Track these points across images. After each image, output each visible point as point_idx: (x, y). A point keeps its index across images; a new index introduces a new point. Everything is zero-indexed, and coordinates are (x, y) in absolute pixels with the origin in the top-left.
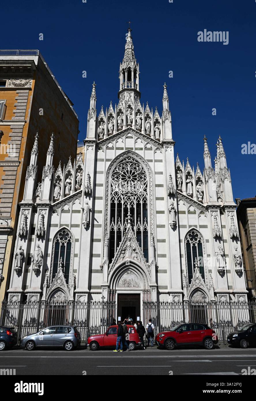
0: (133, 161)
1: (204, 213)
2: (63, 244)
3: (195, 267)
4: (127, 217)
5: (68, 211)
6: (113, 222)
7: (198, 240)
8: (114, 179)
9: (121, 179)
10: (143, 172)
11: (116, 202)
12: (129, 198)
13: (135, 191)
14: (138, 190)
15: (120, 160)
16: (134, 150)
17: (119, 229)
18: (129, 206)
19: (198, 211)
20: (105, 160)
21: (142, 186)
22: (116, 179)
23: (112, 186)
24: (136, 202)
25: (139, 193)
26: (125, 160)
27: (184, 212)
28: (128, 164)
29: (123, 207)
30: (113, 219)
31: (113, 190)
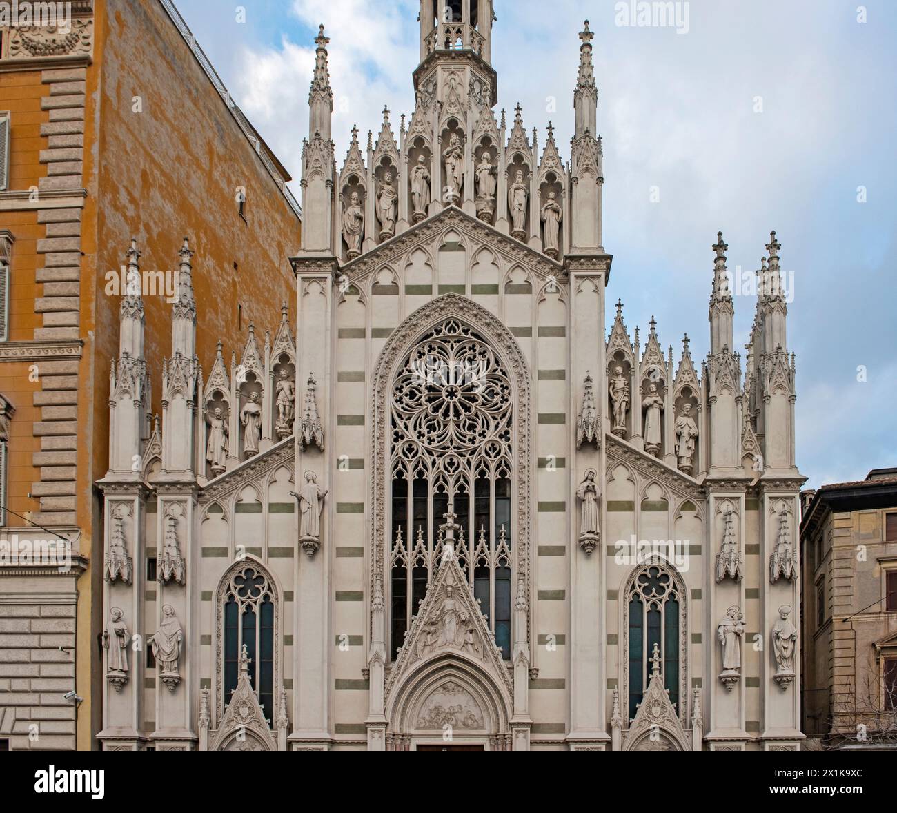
0: (463, 334)
1: (692, 508)
2: (249, 607)
3: (650, 671)
4: (445, 521)
5: (257, 507)
6: (399, 542)
7: (668, 591)
8: (400, 401)
9: (423, 400)
10: (499, 373)
11: (410, 477)
12: (451, 464)
13: (473, 440)
14: (483, 435)
15: (420, 331)
16: (468, 295)
17: (420, 562)
18: (451, 491)
19: (675, 502)
20: (369, 333)
21: (493, 423)
22: (406, 400)
23: (394, 424)
24: (472, 476)
25: (482, 445)
26: (438, 332)
27: (629, 506)
28: (448, 346)
29: (432, 491)
30: (399, 531)
31: (398, 437)
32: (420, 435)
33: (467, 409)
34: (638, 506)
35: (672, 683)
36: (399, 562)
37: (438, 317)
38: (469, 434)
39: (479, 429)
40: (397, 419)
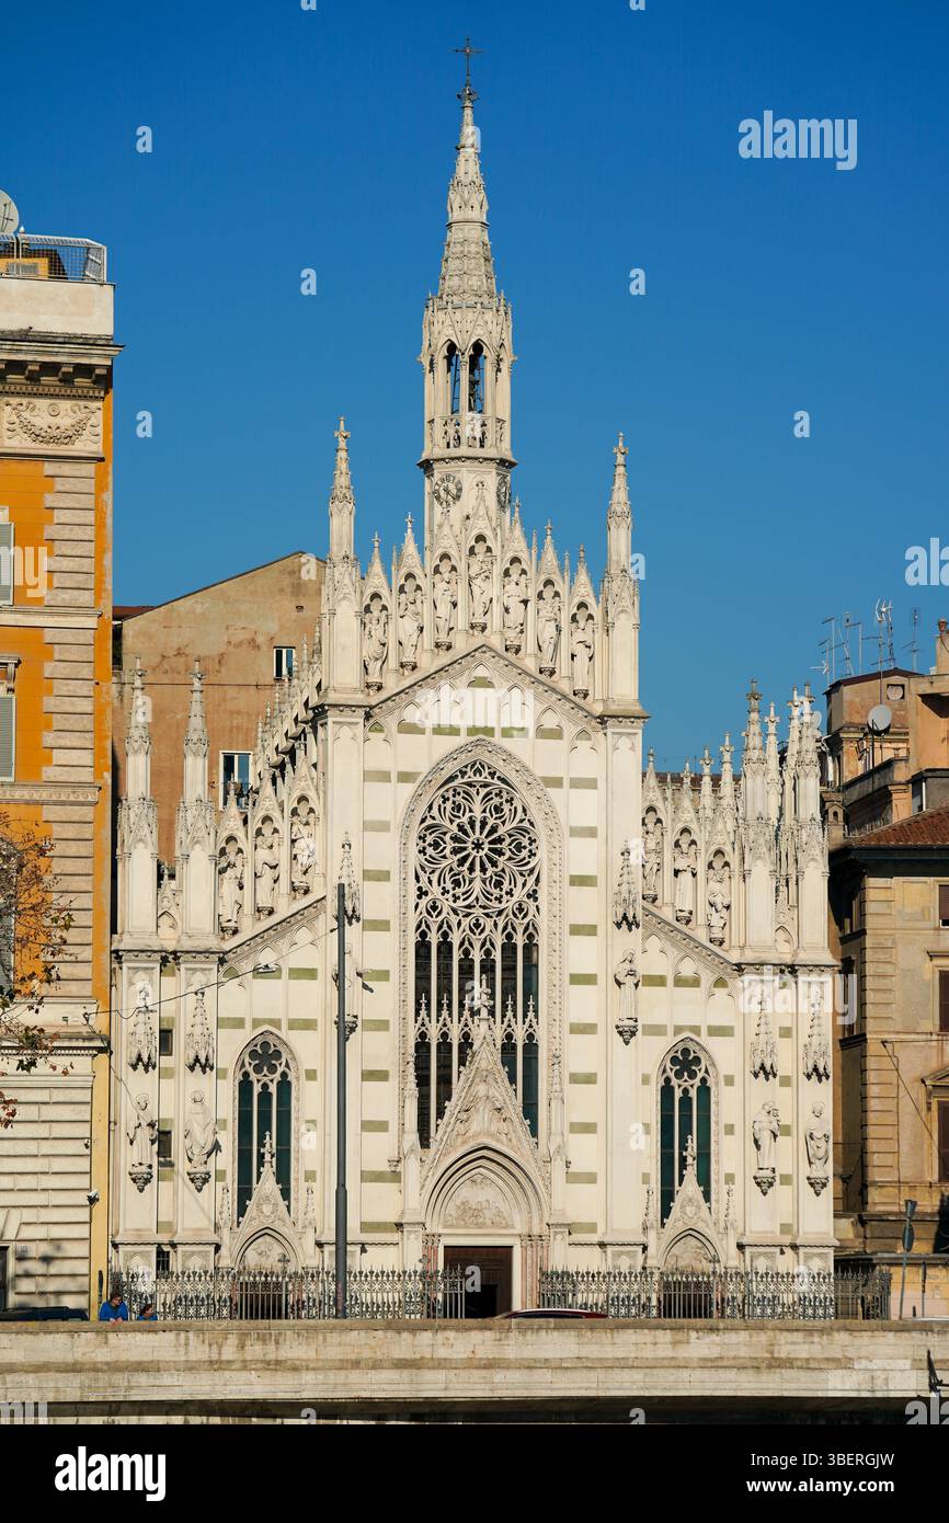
0: (490, 779)
1: (726, 985)
2: (265, 1086)
3: (682, 1167)
5: (275, 972)
6: (423, 1012)
7: (700, 1075)
8: (422, 851)
9: (447, 852)
10: (526, 824)
11: (434, 938)
12: (477, 925)
13: (499, 899)
14: (510, 893)
15: (446, 774)
16: (497, 739)
17: (445, 1035)
18: (477, 956)
19: (707, 978)
20: (394, 777)
21: (520, 880)
22: (430, 851)
23: (417, 878)
24: (499, 940)
25: (510, 904)
26: (463, 774)
27: (659, 981)
28: (473, 791)
29: (457, 955)
30: (423, 1001)
31: (422, 893)
32: (445, 891)
33: (494, 864)
34: (670, 981)
35: (704, 1179)
36: (423, 1035)
37: (464, 759)
38: (496, 892)
39: (506, 886)
40: (421, 873)
